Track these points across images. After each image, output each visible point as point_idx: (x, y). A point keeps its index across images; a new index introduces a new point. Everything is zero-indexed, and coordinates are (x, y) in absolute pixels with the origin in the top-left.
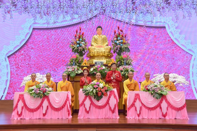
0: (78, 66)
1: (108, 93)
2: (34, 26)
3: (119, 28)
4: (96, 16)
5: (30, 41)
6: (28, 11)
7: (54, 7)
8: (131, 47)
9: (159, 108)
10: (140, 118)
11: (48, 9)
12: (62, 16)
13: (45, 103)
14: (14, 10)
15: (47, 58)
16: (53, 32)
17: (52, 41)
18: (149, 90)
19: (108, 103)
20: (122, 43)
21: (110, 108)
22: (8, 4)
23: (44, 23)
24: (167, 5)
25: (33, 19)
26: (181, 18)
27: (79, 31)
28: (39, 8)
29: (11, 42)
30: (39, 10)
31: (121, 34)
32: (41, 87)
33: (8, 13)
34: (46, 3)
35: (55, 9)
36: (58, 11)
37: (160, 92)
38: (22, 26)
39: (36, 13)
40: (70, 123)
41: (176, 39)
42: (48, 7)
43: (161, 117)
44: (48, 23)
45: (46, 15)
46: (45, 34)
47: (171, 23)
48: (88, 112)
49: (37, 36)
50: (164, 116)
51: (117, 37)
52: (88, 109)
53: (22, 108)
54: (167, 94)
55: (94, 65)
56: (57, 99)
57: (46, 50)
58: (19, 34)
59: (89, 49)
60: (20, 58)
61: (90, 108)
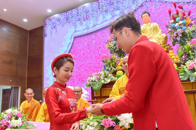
2: (74, 35)
5: (72, 51)
6: (69, 21)
7: (93, 9)
11: (87, 14)
12: (101, 17)
14: (58, 24)
15: (88, 67)
16: (93, 36)
17: (93, 47)
22: (54, 20)
23: (84, 29)
25: (74, 27)
28: (79, 15)
30: (79, 18)
33: (54, 29)
34: (85, 8)
35: (94, 12)
36: (97, 12)
38: (65, 37)
39: (76, 21)
42: (87, 12)
44: (88, 28)
45: (85, 20)
46: (86, 41)
49: (78, 45)
57: (87, 58)
58: (63, 46)
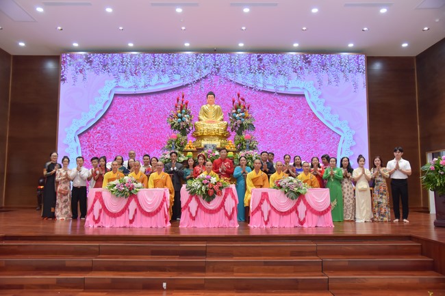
0: (179, 150)
1: (224, 191)
2: (115, 92)
3: (239, 95)
4: (206, 77)
5: (110, 112)
6: (107, 69)
8: (257, 123)
9: (294, 212)
10: (269, 226)
13: (133, 205)
14: (88, 69)
15: (133, 137)
16: (143, 99)
18: (281, 187)
19: (222, 205)
20: (243, 117)
21: (226, 213)
22: (80, 60)
23: (131, 87)
24: (307, 65)
25: (115, 80)
26: (325, 83)
27: (181, 99)
28: (124, 65)
29: (83, 114)
30: (124, 69)
31: (242, 104)
32: (127, 181)
33: (79, 73)
34: (134, 57)
36: (151, 69)
37: (296, 189)
38: (100, 91)
39: (119, 72)
40: (169, 234)
41: (319, 112)
42: (137, 64)
43: (298, 225)
44: (136, 87)
45: (133, 75)
46: (132, 103)
47: (312, 89)
48: (193, 219)
49: (120, 106)
50: (302, 223)
51: (236, 109)
52: (194, 215)
53: (100, 211)
54: (306, 192)
55: (202, 149)
56: (149, 199)
58: (95, 103)
59: (195, 126)
60: (96, 137)
61: (197, 212)
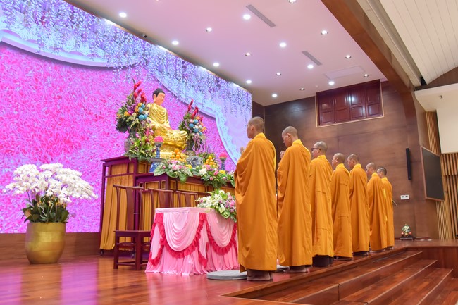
2: (3, 38)
7: (60, 15)
11: (44, 13)
12: (73, 40)
23: (33, 41)
30: (24, 6)
35: (61, 20)
36: (67, 26)
42: (46, 9)
44: (42, 45)
46: (32, 68)
49: (10, 66)
